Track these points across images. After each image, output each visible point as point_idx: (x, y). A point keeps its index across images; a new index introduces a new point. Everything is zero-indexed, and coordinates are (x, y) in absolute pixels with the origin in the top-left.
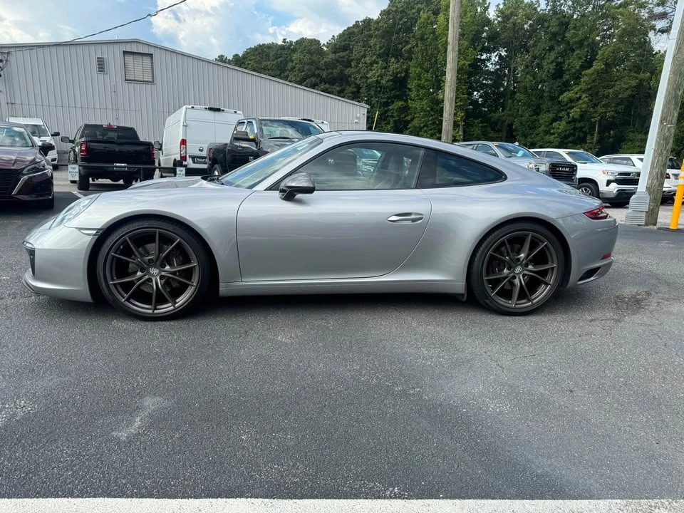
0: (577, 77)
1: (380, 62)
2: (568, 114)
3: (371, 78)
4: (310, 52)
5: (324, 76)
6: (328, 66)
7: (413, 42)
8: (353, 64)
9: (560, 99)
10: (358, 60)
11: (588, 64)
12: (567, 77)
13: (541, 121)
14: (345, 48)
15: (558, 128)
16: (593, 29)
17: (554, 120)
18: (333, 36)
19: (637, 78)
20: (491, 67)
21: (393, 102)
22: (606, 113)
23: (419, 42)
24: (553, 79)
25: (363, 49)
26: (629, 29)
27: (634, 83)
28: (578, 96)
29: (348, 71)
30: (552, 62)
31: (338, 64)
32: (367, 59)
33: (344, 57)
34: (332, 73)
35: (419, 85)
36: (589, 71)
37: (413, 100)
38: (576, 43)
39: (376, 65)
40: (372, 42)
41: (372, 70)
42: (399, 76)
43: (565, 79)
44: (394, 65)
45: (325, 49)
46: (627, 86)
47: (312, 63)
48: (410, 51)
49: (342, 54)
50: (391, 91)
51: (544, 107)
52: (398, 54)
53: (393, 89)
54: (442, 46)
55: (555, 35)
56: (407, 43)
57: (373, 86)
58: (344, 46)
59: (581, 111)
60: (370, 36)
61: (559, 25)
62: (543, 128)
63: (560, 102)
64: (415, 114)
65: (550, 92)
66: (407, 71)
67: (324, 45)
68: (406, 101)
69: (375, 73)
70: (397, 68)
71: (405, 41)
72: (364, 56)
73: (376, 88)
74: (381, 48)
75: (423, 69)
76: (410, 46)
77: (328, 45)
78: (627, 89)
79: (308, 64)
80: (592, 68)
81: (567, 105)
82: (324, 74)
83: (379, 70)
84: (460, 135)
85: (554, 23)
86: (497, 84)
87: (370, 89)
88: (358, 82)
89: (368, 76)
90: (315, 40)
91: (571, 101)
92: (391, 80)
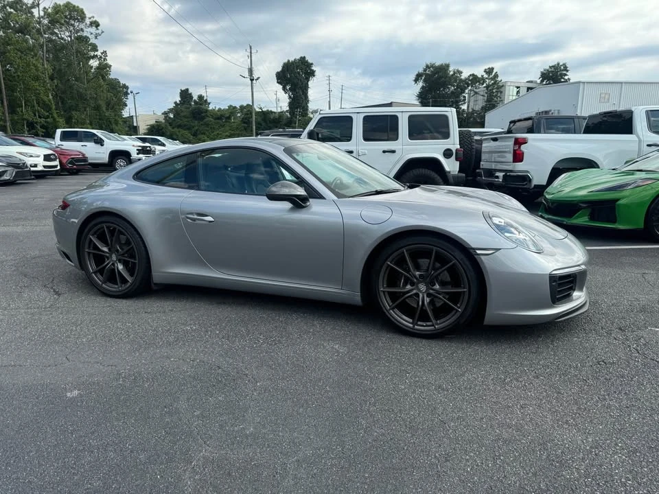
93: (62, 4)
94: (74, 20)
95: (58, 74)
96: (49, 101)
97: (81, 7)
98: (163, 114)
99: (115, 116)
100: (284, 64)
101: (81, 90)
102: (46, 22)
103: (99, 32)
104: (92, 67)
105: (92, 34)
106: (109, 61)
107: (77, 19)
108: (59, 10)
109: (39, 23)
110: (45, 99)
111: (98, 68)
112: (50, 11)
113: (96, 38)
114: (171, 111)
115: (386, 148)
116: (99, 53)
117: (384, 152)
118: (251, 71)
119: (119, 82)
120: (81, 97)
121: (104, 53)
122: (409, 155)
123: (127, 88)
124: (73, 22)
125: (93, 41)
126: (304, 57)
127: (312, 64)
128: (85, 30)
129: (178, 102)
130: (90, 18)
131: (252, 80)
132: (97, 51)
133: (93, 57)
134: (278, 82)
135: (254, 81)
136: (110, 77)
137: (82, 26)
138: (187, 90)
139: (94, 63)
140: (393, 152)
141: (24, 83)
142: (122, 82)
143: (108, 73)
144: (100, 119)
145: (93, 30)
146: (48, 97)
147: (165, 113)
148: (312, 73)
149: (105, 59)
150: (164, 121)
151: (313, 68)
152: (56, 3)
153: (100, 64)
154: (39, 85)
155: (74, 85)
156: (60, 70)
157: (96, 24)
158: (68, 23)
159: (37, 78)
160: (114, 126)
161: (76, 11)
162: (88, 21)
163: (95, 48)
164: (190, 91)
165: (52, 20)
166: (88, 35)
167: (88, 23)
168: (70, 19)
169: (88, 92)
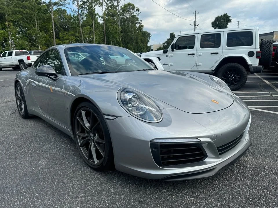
93: (127, 4)
94: (131, 9)
95: (124, 31)
96: (120, 41)
97: (133, 4)
98: (162, 44)
99: (143, 45)
100: (216, 18)
101: (131, 36)
102: (121, 11)
103: (139, 12)
104: (137, 27)
105: (137, 14)
106: (142, 24)
107: (132, 9)
108: (126, 6)
109: (119, 12)
110: (119, 40)
111: (139, 27)
112: (123, 7)
113: (138, 15)
114: (166, 42)
115: (213, 52)
116: (139, 21)
117: (212, 54)
118: (195, 22)
119: (147, 32)
120: (131, 39)
121: (141, 21)
122: (226, 55)
123: (150, 34)
124: (130, 10)
125: (137, 17)
126: (226, 14)
127: (230, 16)
128: (134, 12)
129: (169, 39)
130: (136, 8)
131: (195, 26)
132: (138, 20)
133: (137, 23)
134: (212, 27)
135: (196, 27)
136: (143, 30)
137: (133, 11)
138: (173, 33)
139: (138, 25)
140: (217, 53)
141: (112, 35)
142: (148, 32)
143: (142, 29)
144: (138, 47)
145: (137, 12)
146: (120, 39)
147: (164, 44)
148: (230, 21)
149: (141, 23)
150: (163, 47)
151: (230, 18)
152: (125, 4)
153: (140, 25)
154: (117, 35)
155: (129, 34)
156: (125, 29)
157: (138, 10)
158: (129, 11)
159: (116, 33)
160: (143, 50)
161: (131, 6)
162: (135, 9)
163: (137, 19)
164: (174, 34)
165: (123, 10)
166: (136, 14)
167: (136, 10)
168: (129, 9)
169: (134, 37)
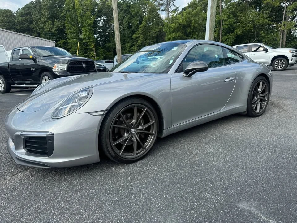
0: (137, 28)
1: (50, 22)
2: (137, 43)
3: (46, 29)
4: (7, 16)
5: (18, 28)
6: (19, 23)
7: (64, 12)
8: (34, 22)
9: (133, 37)
10: (37, 21)
11: (140, 23)
12: (134, 28)
13: (127, 47)
14: (27, 15)
15: (134, 49)
16: (139, 8)
17: (132, 46)
18: (19, 8)
19: (158, 28)
20: (101, 24)
21: (59, 41)
22: (150, 42)
23: (68, 12)
24: (128, 29)
25: (39, 15)
26: (152, 9)
27: (158, 30)
28: (139, 36)
29: (31, 26)
30: (127, 22)
31: (25, 22)
32: (42, 20)
33: (28, 19)
34: (23, 27)
35: (71, 32)
36: (141, 26)
37: (70, 39)
38: (134, 14)
39: (47, 23)
40: (43, 11)
41: (45, 25)
42: (60, 28)
43: (133, 29)
44: (57, 23)
45: (15, 15)
46: (155, 31)
47: (10, 22)
48: (64, 16)
49: (26, 17)
50: (57, 35)
51: (126, 40)
52: (58, 18)
53: (59, 34)
54: (79, 14)
55: (125, 11)
56: (61, 13)
57: (48, 33)
58: (26, 13)
59: (141, 42)
60: (41, 9)
61: (127, 6)
62: (128, 49)
63: (132, 39)
64: (72, 45)
65: (128, 34)
66: (64, 25)
67: (14, 13)
68: (66, 40)
69: (48, 27)
70: (59, 24)
71: (60, 12)
72: (40, 18)
73: (49, 34)
74: (48, 15)
75: (72, 25)
76: (63, 14)
77: (17, 13)
78: (156, 32)
79: (7, 22)
80: (142, 25)
81: (135, 39)
82: (18, 27)
83: (50, 25)
84: (94, 54)
85: (125, 5)
86: (105, 31)
87: (46, 35)
88: (38, 31)
89: (44, 28)
90: (9, 10)
91: (136, 38)
92: (57, 30)
